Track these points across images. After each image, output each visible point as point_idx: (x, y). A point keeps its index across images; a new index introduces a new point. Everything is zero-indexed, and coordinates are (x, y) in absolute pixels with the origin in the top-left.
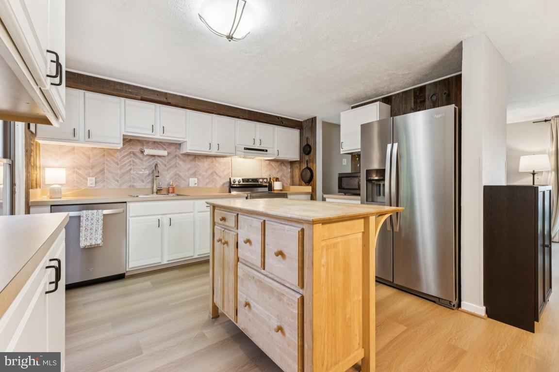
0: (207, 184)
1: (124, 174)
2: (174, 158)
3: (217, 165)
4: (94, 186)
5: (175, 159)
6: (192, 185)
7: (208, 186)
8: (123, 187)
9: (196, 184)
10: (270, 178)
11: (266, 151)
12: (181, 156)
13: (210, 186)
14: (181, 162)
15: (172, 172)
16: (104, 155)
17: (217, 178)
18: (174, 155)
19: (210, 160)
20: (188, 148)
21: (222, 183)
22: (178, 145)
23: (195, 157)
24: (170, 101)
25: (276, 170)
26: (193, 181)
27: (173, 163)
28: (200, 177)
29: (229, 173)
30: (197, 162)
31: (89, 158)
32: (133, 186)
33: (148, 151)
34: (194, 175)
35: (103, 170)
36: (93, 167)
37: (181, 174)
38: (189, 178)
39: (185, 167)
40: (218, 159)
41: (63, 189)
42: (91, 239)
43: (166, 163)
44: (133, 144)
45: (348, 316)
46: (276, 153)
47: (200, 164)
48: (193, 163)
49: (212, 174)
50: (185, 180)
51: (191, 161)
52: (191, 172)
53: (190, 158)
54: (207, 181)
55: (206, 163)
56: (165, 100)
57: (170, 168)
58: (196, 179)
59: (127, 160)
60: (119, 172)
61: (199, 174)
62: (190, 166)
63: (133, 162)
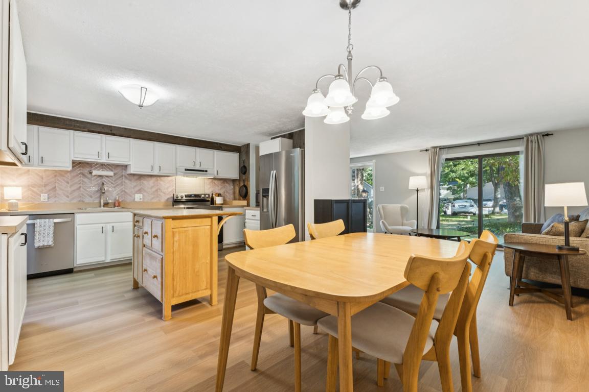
0: (151, 200)
1: (74, 191)
2: (120, 177)
3: (162, 183)
4: (47, 200)
5: (121, 179)
6: (137, 200)
7: (153, 201)
8: (72, 202)
9: (141, 199)
10: (212, 194)
11: (206, 171)
12: (127, 176)
13: (155, 201)
14: (127, 181)
15: (118, 189)
16: (56, 176)
17: (162, 194)
18: (121, 175)
19: (154, 179)
20: (132, 170)
21: (166, 198)
22: (125, 167)
23: (141, 177)
24: (113, 132)
25: (218, 186)
26: (138, 197)
27: (119, 182)
28: (145, 194)
29: (173, 190)
30: (142, 181)
31: (42, 178)
32: (83, 201)
33: (95, 172)
34: (139, 191)
35: (55, 187)
36: (45, 186)
37: (127, 191)
38: (134, 194)
39: (130, 185)
40: (162, 178)
41: (20, 203)
42: (43, 241)
43: (113, 182)
44: (82, 167)
45: (196, 270)
46: (216, 173)
47: (145, 182)
48: (139, 182)
49: (157, 190)
50: (131, 196)
51: (137, 180)
52: (137, 189)
53: (136, 177)
54: (152, 196)
55: (151, 182)
56: (110, 132)
57: (118, 185)
58: (142, 195)
59: (76, 180)
60: (69, 190)
61: (145, 191)
62: (135, 184)
63: (83, 181)
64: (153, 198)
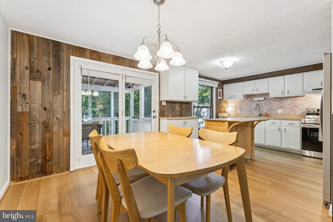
0: (289, 113)
1: (248, 108)
2: (269, 100)
3: (297, 101)
4: (239, 112)
5: (270, 101)
6: (279, 112)
7: (289, 114)
8: (248, 113)
12: (273, 99)
13: (292, 114)
14: (273, 102)
15: (268, 107)
16: (242, 102)
17: (297, 109)
19: (291, 99)
21: (301, 112)
23: (281, 99)
24: (259, 77)
26: (280, 111)
27: (268, 103)
28: (284, 109)
29: (308, 106)
30: (282, 101)
31: (238, 103)
32: (252, 113)
33: (256, 99)
34: (280, 108)
35: (242, 107)
36: (239, 106)
37: (273, 108)
38: (277, 109)
39: (275, 104)
40: (298, 98)
41: (231, 113)
43: (265, 103)
44: (252, 97)
47: (285, 102)
48: (280, 102)
49: (293, 107)
50: (275, 111)
51: (279, 101)
52: (279, 106)
53: (279, 99)
54: (289, 111)
55: (289, 101)
56: (257, 78)
57: (267, 105)
58: (282, 110)
59: (249, 103)
60: (247, 108)
61: (284, 107)
62: (278, 103)
63: (252, 103)
64: (290, 112)
